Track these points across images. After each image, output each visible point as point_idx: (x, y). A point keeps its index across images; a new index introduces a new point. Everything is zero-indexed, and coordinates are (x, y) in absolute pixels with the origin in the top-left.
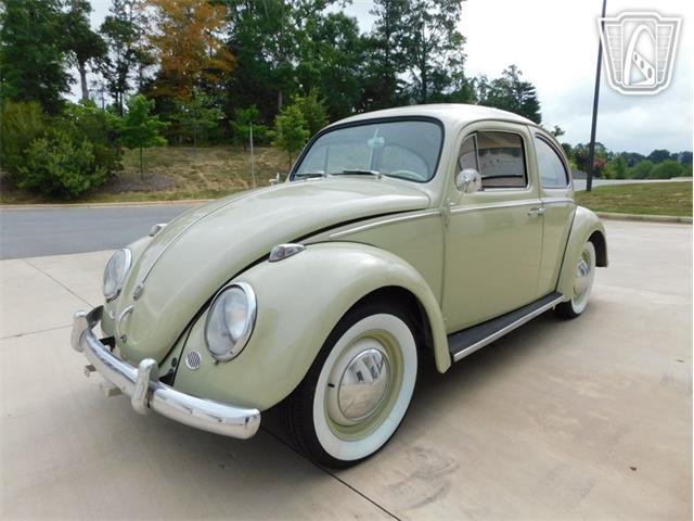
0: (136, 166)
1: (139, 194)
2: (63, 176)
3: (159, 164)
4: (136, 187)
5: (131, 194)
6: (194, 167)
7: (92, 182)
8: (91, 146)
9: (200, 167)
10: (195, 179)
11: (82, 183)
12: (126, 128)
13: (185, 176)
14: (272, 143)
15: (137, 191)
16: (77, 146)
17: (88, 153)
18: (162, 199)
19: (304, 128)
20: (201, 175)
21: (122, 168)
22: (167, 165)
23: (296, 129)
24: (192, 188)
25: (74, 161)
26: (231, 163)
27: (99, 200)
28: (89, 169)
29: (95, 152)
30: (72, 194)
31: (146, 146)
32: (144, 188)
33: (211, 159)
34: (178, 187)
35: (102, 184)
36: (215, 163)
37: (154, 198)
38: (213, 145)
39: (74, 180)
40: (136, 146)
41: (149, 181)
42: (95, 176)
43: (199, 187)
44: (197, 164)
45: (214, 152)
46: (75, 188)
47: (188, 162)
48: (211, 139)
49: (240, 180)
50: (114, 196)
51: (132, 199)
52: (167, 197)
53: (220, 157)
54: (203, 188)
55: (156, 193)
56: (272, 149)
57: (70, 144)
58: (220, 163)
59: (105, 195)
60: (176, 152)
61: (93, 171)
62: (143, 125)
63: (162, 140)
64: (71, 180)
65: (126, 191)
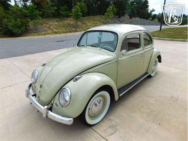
0: (33, 25)
1: (35, 34)
2: (13, 30)
3: (39, 24)
4: (34, 32)
5: (32, 34)
6: (49, 25)
7: (21, 31)
8: (20, 20)
9: (51, 25)
10: (50, 28)
11: (18, 32)
12: (29, 14)
13: (47, 28)
14: (71, 17)
15: (34, 33)
16: (16, 21)
17: (19, 23)
18: (41, 35)
19: (80, 12)
20: (52, 27)
21: (29, 26)
22: (42, 25)
23: (78, 13)
24: (49, 31)
25: (15, 25)
26: (60, 23)
27: (24, 36)
28: (20, 27)
29: (21, 22)
30: (16, 35)
31: (36, 20)
32: (36, 32)
33: (54, 22)
34: (46, 31)
35: (24, 31)
36: (55, 23)
37: (39, 35)
38: (54, 18)
39: (16, 31)
40: (33, 20)
41: (37, 30)
42: (22, 29)
43: (51, 31)
44: (50, 24)
45: (55, 20)
46: (17, 33)
47: (48, 23)
48: (54, 16)
49: (63, 28)
50: (28, 35)
51: (33, 35)
52: (43, 34)
53: (57, 21)
54: (53, 31)
55: (40, 33)
56: (71, 19)
57: (14, 20)
58: (57, 23)
59: (25, 34)
60: (44, 20)
61: (21, 28)
62: (34, 13)
63: (40, 17)
64: (15, 31)
65: (31, 33)
